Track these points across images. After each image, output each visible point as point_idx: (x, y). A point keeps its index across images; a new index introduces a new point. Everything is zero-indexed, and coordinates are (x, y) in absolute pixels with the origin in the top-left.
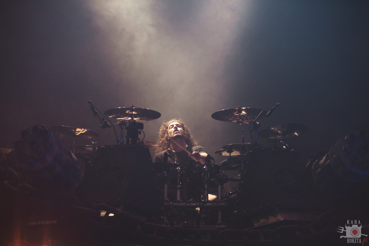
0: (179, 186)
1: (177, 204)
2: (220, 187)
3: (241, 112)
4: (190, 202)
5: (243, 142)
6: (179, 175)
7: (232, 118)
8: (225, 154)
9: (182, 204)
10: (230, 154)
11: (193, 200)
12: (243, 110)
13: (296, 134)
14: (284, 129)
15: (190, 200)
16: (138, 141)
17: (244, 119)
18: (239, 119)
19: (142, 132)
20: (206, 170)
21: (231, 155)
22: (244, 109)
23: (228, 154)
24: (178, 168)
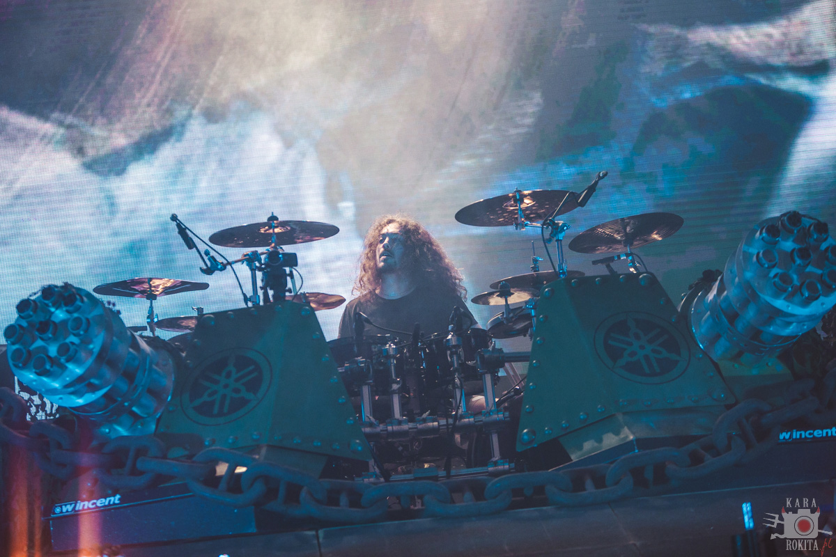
0: (395, 387)
1: (396, 428)
2: (488, 378)
3: (522, 201)
4: (425, 421)
5: (535, 269)
6: (392, 360)
7: (504, 217)
8: (496, 301)
9: (405, 427)
10: (506, 301)
11: (429, 415)
12: (525, 196)
13: (655, 236)
14: (628, 229)
15: (425, 415)
16: (287, 294)
17: (532, 216)
18: (519, 218)
19: (294, 272)
20: (454, 344)
21: (509, 303)
22: (529, 195)
23: (501, 301)
24: (390, 346)
